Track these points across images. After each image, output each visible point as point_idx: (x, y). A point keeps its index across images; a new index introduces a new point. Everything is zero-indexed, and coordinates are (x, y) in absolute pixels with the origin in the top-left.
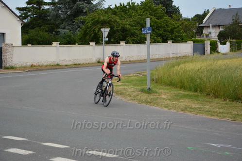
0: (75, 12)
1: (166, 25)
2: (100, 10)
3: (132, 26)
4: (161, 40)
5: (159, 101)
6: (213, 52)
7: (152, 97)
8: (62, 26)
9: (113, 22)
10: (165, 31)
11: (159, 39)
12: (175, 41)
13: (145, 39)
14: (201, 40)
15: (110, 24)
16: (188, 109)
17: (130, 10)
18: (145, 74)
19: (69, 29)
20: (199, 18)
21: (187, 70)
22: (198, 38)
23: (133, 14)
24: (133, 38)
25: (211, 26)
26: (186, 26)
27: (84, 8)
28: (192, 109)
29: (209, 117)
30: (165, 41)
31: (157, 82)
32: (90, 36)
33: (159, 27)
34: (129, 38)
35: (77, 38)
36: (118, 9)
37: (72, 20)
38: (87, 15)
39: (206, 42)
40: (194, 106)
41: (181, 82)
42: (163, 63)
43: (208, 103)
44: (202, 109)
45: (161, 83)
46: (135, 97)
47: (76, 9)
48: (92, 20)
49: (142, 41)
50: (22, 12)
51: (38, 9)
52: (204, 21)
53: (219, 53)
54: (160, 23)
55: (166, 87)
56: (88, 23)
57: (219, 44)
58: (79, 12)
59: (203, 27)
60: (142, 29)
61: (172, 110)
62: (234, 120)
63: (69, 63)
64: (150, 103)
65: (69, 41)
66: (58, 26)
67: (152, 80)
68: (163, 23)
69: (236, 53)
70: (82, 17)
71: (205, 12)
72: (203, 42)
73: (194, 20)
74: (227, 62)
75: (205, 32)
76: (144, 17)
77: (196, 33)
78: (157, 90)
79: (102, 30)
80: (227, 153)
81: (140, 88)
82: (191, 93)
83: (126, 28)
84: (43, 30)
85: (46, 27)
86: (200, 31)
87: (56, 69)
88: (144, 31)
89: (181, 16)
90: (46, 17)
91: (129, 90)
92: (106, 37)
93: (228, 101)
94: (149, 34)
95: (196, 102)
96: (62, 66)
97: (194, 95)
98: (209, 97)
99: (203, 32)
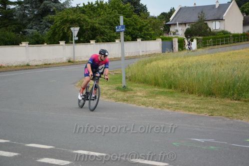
0: (42, 11)
2: (69, 9)
3: (101, 24)
5: (136, 98)
6: (181, 49)
7: (128, 95)
8: (29, 26)
9: (82, 21)
11: (129, 37)
12: (144, 38)
13: (115, 37)
14: (169, 37)
15: (79, 23)
16: (166, 106)
17: (99, 9)
18: (117, 72)
19: (36, 29)
20: (166, 16)
22: (166, 36)
23: (102, 13)
25: (178, 24)
26: (154, 24)
27: (51, 7)
28: (169, 106)
29: (187, 113)
30: (134, 39)
31: (130, 80)
32: (59, 35)
33: (128, 26)
34: (98, 37)
35: (45, 38)
36: (86, 8)
38: (55, 14)
39: (174, 40)
40: (170, 102)
41: (155, 79)
42: (136, 60)
43: (184, 99)
44: (179, 106)
45: (135, 81)
47: (44, 8)
48: (61, 19)
49: (111, 40)
51: (3, 9)
52: (171, 18)
54: (128, 22)
55: (142, 85)
56: (56, 22)
57: (186, 41)
58: (46, 11)
59: (170, 25)
61: (150, 108)
62: (212, 115)
63: (40, 63)
64: (127, 101)
65: (37, 41)
66: (25, 26)
67: (126, 78)
68: (132, 21)
70: (50, 16)
71: (171, 10)
72: (171, 39)
73: (160, 19)
74: (196, 58)
75: (172, 29)
76: (113, 16)
77: (164, 31)
78: (132, 88)
79: (72, 29)
81: (115, 86)
82: (166, 90)
83: (96, 27)
84: (10, 30)
85: (13, 27)
86: (167, 28)
88: (118, 29)
89: (149, 15)
90: (12, 17)
91: (104, 88)
92: (76, 36)
93: (202, 96)
94: (123, 32)
95: (172, 98)
96: (32, 66)
97: (169, 91)
98: (183, 93)
99: (170, 30)
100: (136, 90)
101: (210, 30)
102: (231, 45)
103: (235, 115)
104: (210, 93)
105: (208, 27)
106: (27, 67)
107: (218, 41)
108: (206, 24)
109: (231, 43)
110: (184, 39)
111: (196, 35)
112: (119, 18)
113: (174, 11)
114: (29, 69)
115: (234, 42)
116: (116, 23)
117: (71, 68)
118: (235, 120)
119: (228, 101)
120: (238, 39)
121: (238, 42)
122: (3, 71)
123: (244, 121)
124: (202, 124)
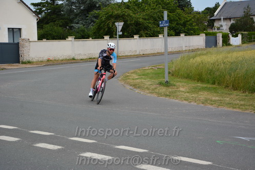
0: (88, 6)
1: (179, 18)
2: (114, 4)
3: (145, 19)
4: (173, 33)
5: (178, 93)
6: (225, 44)
7: (170, 90)
8: (75, 20)
9: (126, 16)
10: (177, 24)
11: (172, 32)
12: (188, 34)
14: (213, 32)
15: (124, 18)
16: (209, 102)
17: (144, 5)
18: (160, 67)
19: (82, 24)
20: (210, 11)
22: (210, 31)
23: (146, 8)
25: (222, 19)
26: (198, 19)
27: (97, 3)
28: (213, 102)
29: (231, 109)
30: (177, 34)
31: (173, 75)
32: (104, 30)
33: (172, 21)
34: (142, 32)
35: (90, 33)
36: (131, 3)
37: (85, 15)
38: (100, 9)
39: (218, 35)
40: (214, 98)
41: (199, 75)
42: (180, 56)
43: (228, 96)
44: (223, 102)
45: (177, 76)
46: (153, 90)
47: (90, 3)
48: (106, 14)
49: (154, 35)
50: (37, 7)
51: (52, 4)
52: (216, 13)
53: (231, 45)
54: (172, 17)
55: (185, 80)
56: (102, 17)
57: (231, 36)
58: (92, 7)
59: (214, 20)
61: (192, 103)
63: (85, 57)
64: (169, 96)
65: (83, 36)
66: (72, 21)
67: (169, 73)
68: (176, 16)
70: (97, 12)
71: (216, 5)
72: (215, 35)
73: (204, 13)
74: (241, 54)
75: (216, 24)
76: (156, 11)
77: (208, 26)
78: (175, 83)
79: (116, 24)
81: (157, 81)
82: (209, 86)
83: (140, 22)
84: (57, 24)
85: (60, 22)
86: (211, 23)
87: (72, 63)
88: (162, 24)
89: (193, 10)
90: (60, 12)
91: (147, 83)
92: (120, 31)
93: (247, 93)
94: (167, 27)
96: (78, 60)
97: (212, 87)
98: (227, 89)
99: (215, 25)
100: (179, 86)
105: (253, 22)
106: (73, 61)
108: (252, 19)
110: (229, 34)
111: (241, 30)
112: (163, 13)
113: (219, 5)
114: (74, 63)
116: (159, 18)
122: (50, 65)
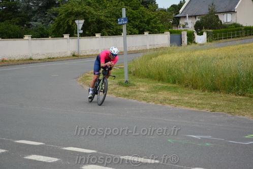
0: (47, 3)
1: (142, 16)
3: (107, 17)
4: (137, 31)
5: (137, 93)
6: (190, 43)
7: (130, 90)
8: (33, 18)
9: (87, 13)
10: (141, 22)
11: (136, 30)
12: (152, 32)
13: (122, 31)
14: (178, 30)
15: (84, 16)
16: (167, 101)
17: (105, 1)
18: (122, 67)
19: (41, 21)
20: (175, 8)
21: (164, 61)
22: (175, 29)
23: (108, 5)
24: (109, 30)
25: (187, 17)
26: (162, 17)
28: (171, 102)
29: (188, 108)
30: (141, 32)
31: (134, 75)
32: (64, 28)
33: (135, 18)
34: (104, 30)
35: (50, 31)
37: (44, 12)
38: (59, 6)
39: (182, 33)
40: (173, 98)
41: (159, 74)
42: (141, 55)
43: (187, 95)
44: (181, 101)
45: (139, 76)
46: (112, 90)
48: (65, 12)
49: (118, 33)
51: (7, 1)
52: (181, 11)
53: (196, 43)
54: (135, 14)
55: (145, 80)
56: (61, 15)
57: (196, 34)
58: (51, 3)
59: (179, 18)
60: (117, 21)
61: (151, 103)
62: (213, 111)
63: (43, 57)
64: (128, 96)
65: (42, 35)
66: (29, 19)
67: (130, 73)
68: (139, 14)
69: (212, 43)
70: (55, 9)
71: (181, 2)
72: (179, 33)
74: (204, 52)
75: (182, 22)
76: (119, 8)
77: (173, 24)
78: (135, 83)
79: (76, 22)
80: (208, 144)
81: (117, 81)
82: (170, 85)
83: (101, 19)
84: (14, 22)
85: (17, 20)
86: (176, 21)
87: (29, 63)
88: (120, 21)
89: (157, 7)
90: (17, 9)
92: (80, 29)
93: (206, 92)
94: (125, 25)
95: (175, 94)
97: (172, 87)
98: (187, 89)
99: (180, 23)
100: (139, 86)
101: (221, 22)
102: (243, 38)
103: (237, 111)
104: (215, 89)
105: (219, 20)
106: (30, 61)
107: (230, 35)
108: (217, 16)
109: (243, 37)
110: (194, 32)
111: (206, 28)
113: (184, 3)
114: (32, 63)
115: (245, 36)
117: (76, 62)
118: (237, 116)
119: (232, 96)
120: (250, 32)
121: (250, 35)
122: (5, 65)
123: (246, 117)
124: (202, 120)
